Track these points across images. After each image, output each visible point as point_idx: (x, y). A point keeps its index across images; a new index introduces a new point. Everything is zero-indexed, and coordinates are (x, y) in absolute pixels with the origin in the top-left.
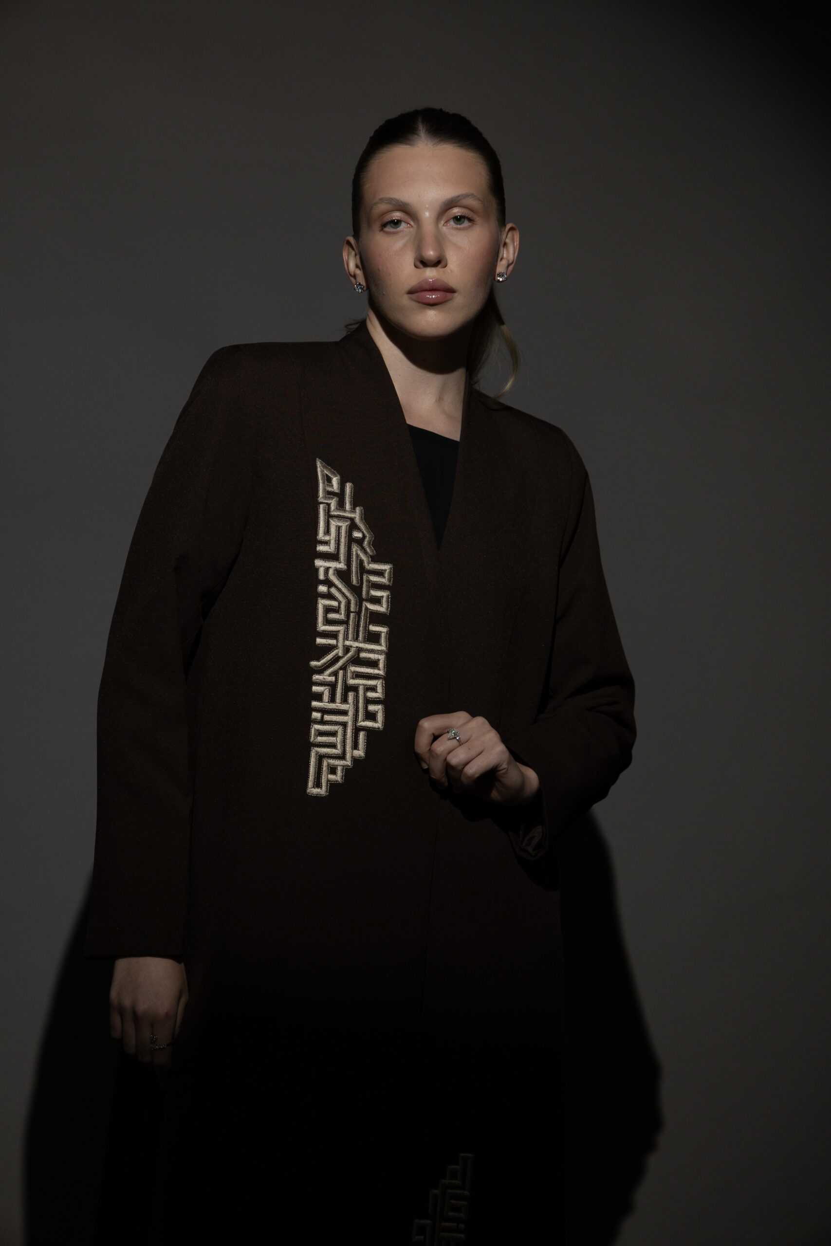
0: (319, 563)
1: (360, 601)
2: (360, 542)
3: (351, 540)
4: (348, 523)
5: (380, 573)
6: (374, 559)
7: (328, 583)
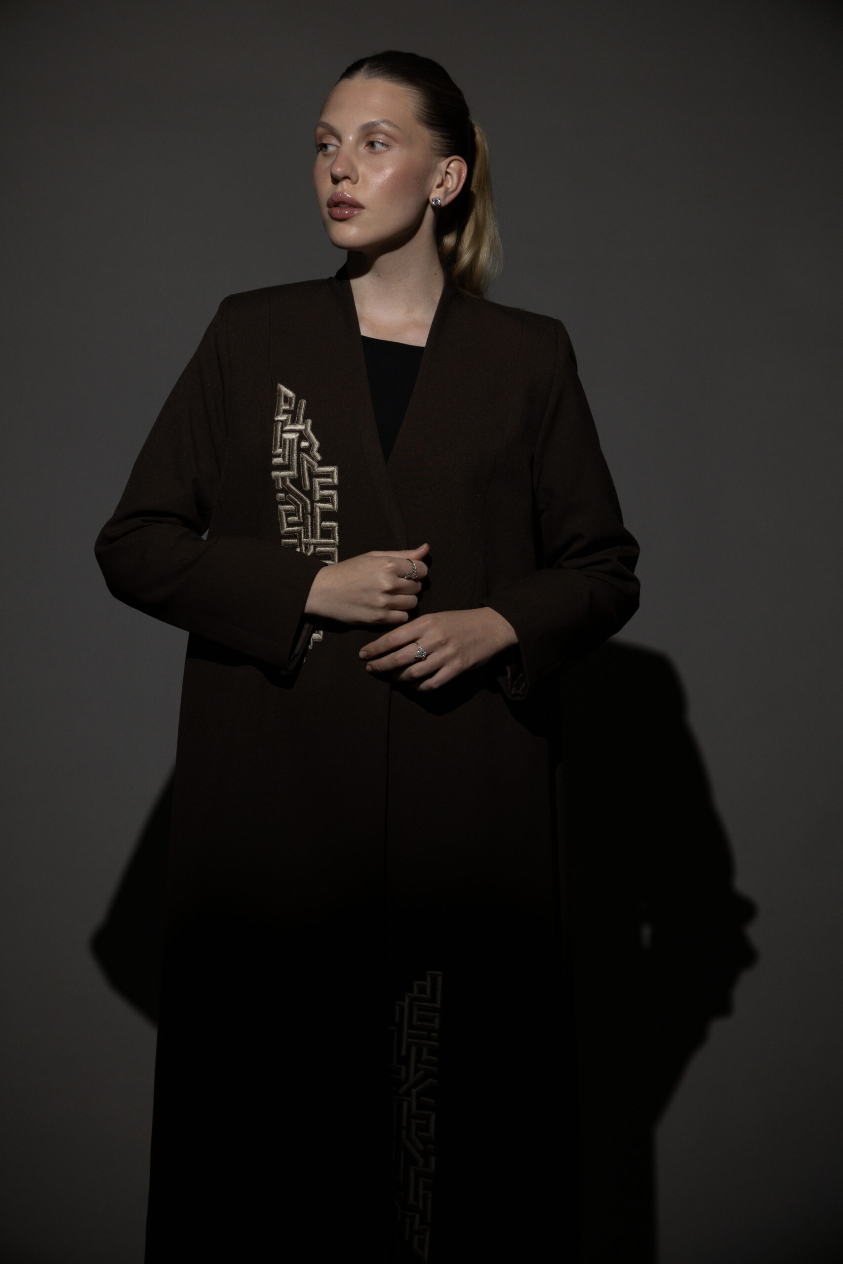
0: (275, 474)
1: (312, 502)
2: (308, 450)
3: (300, 450)
4: (298, 435)
5: (328, 475)
6: (321, 464)
7: (286, 491)
